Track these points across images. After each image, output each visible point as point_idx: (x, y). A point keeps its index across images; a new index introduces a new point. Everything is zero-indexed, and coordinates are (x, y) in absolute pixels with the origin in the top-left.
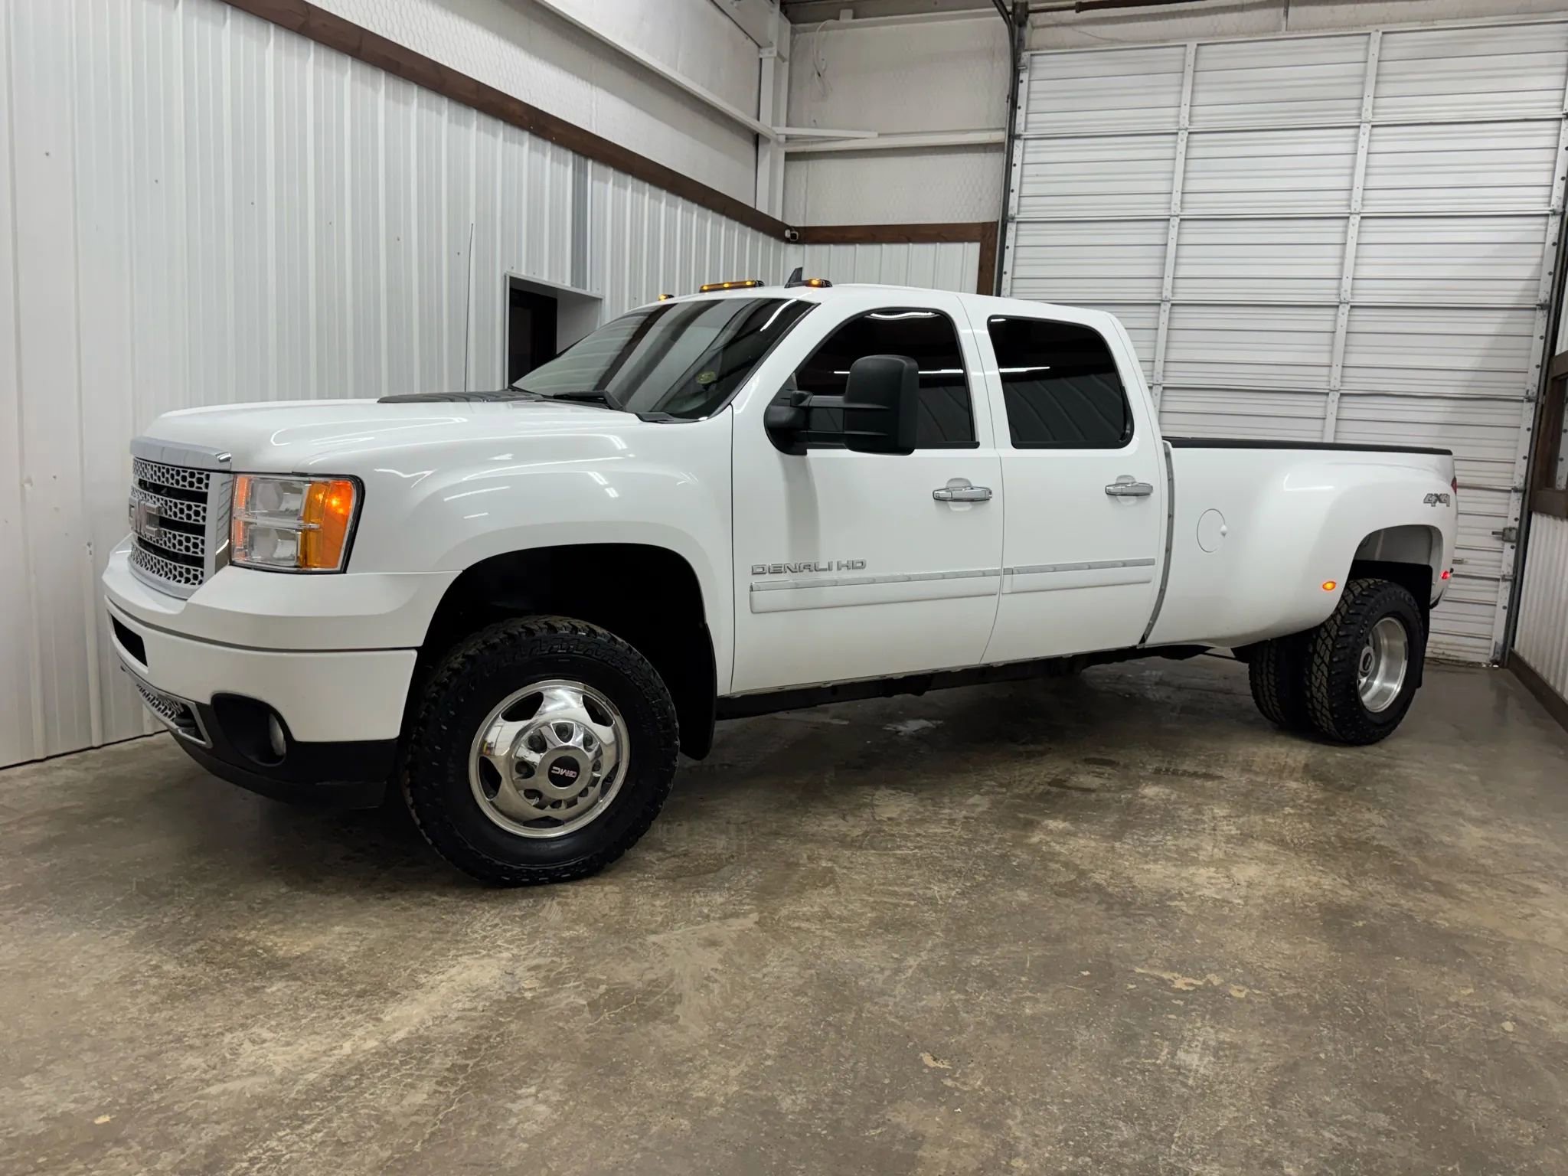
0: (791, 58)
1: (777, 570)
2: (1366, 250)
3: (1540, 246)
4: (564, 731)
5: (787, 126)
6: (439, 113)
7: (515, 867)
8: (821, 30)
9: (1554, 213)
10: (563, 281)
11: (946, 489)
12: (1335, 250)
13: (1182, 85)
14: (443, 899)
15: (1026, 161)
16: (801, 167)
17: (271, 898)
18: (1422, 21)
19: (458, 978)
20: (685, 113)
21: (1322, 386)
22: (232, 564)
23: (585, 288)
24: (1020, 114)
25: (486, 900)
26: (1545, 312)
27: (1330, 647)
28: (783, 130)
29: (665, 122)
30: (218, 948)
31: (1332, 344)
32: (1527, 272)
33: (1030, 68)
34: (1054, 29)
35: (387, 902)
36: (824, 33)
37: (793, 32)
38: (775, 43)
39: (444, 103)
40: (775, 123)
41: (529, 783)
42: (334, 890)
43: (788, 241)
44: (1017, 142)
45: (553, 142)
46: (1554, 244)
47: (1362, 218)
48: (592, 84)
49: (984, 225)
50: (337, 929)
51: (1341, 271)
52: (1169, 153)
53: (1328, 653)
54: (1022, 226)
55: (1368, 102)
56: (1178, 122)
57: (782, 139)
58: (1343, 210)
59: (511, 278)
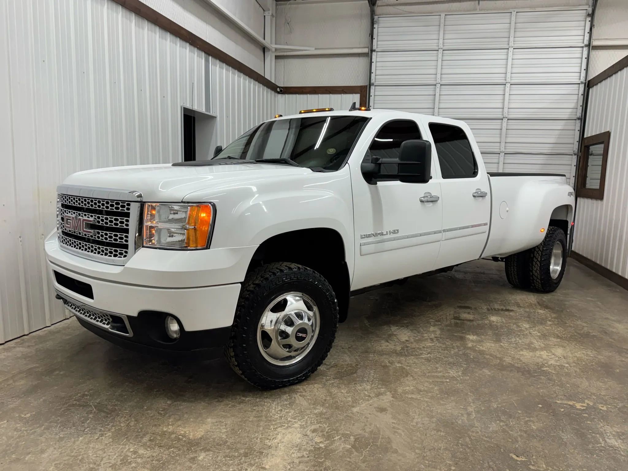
0: (276, 16)
1: (369, 236)
2: (512, 97)
3: (577, 95)
4: (299, 316)
5: (276, 44)
6: (155, 33)
7: (277, 380)
8: (289, 4)
9: (582, 83)
10: (203, 109)
11: (424, 197)
12: (501, 97)
13: (439, 31)
14: (247, 399)
15: (377, 61)
16: (282, 62)
17: (166, 407)
18: (531, 8)
19: (285, 440)
20: (239, 38)
21: (497, 150)
22: (143, 247)
23: (210, 112)
24: (375, 41)
25: (267, 398)
26: (580, 121)
27: (540, 254)
28: (274, 46)
29: (233, 41)
30: (159, 438)
31: (501, 134)
32: (572, 105)
33: (378, 22)
34: (386, 7)
35: (222, 404)
36: (289, 6)
37: (277, 5)
38: (271, 9)
39: (157, 29)
40: (271, 43)
41: (286, 341)
42: (193, 399)
43: (279, 93)
44: (373, 53)
45: (198, 48)
46: (582, 95)
47: (511, 84)
48: (207, 23)
49: (361, 87)
50: (209, 420)
51: (504, 105)
52: (435, 58)
53: (540, 257)
54: (377, 87)
55: (512, 39)
56: (438, 46)
57: (274, 50)
58: (503, 81)
59: (184, 108)
